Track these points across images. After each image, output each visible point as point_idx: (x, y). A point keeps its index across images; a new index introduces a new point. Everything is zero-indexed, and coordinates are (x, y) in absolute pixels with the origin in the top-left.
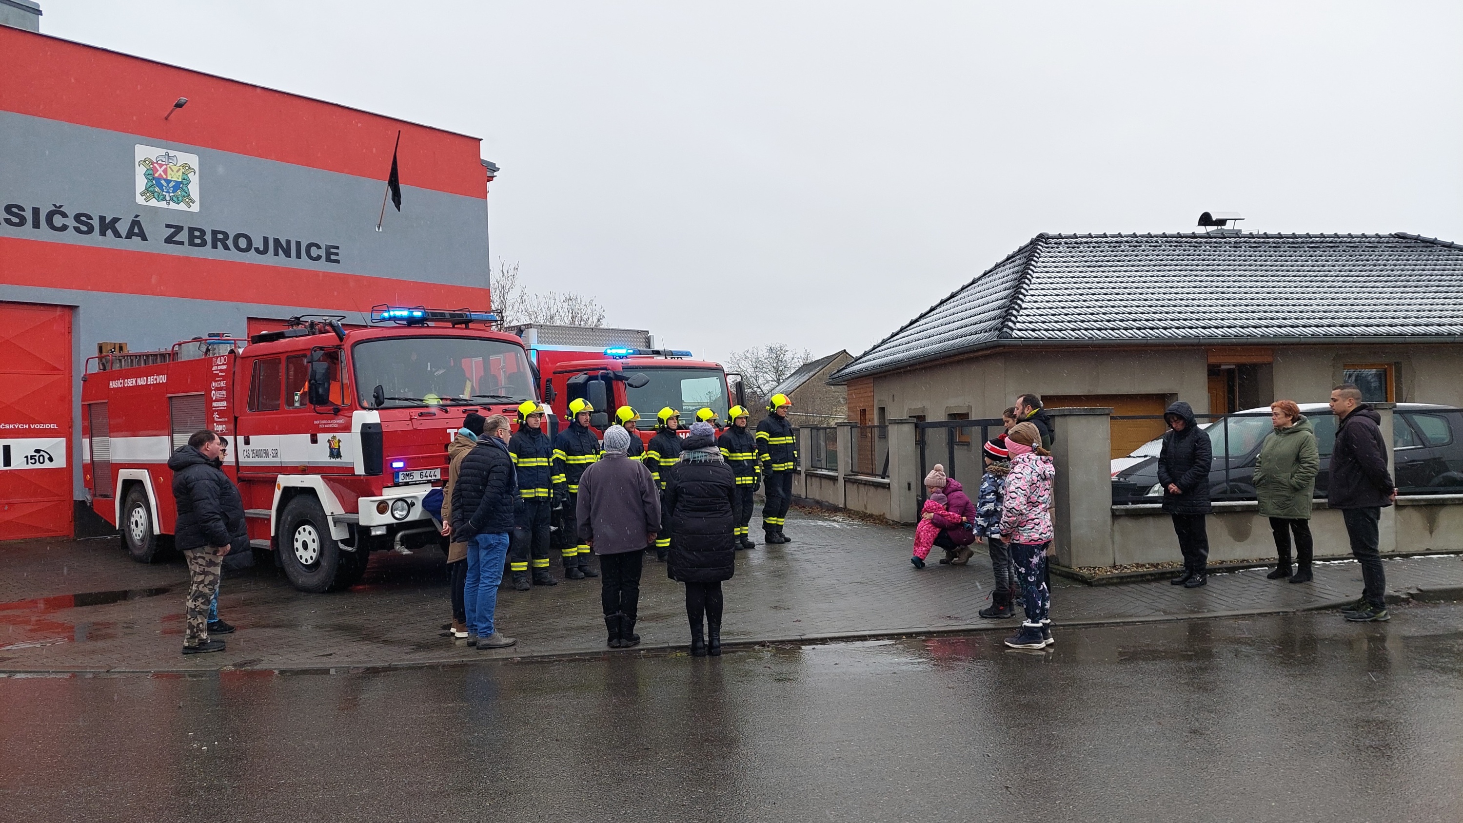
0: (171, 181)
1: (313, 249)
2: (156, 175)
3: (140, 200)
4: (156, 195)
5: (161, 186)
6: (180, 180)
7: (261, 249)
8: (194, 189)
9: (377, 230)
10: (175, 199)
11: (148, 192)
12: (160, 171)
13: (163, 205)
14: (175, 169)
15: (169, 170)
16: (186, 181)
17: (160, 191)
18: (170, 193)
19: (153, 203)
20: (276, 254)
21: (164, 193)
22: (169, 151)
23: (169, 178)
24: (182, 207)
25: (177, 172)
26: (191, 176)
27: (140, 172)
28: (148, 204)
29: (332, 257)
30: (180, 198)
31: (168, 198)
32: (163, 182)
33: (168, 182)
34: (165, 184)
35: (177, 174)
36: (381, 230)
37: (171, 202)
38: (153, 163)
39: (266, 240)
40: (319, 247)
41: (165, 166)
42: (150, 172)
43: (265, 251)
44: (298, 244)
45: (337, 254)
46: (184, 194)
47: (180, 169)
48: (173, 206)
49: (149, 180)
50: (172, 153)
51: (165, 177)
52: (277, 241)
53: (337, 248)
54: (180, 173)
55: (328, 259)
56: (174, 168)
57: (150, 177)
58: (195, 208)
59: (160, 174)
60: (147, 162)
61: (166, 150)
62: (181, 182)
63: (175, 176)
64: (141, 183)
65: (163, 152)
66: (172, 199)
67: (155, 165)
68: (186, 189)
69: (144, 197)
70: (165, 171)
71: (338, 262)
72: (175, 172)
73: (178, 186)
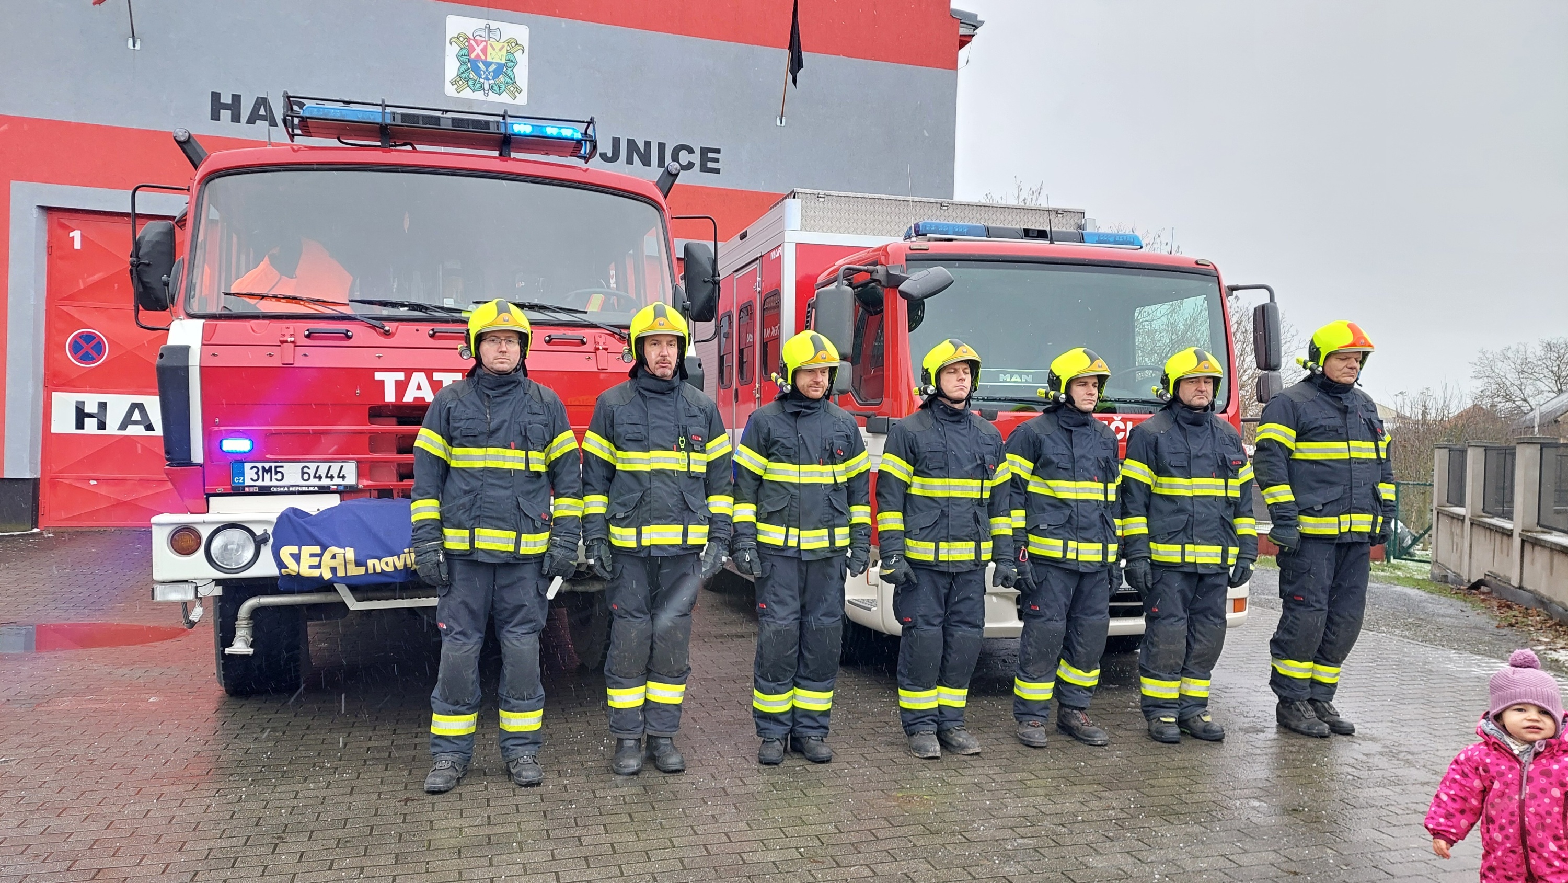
0: (491, 63)
1: (683, 155)
2: (473, 56)
3: (450, 90)
4: (471, 82)
5: (477, 70)
6: (503, 61)
7: (610, 155)
8: (521, 74)
9: (778, 123)
10: (496, 88)
11: (462, 79)
12: (478, 50)
13: (479, 96)
14: (497, 46)
15: (489, 49)
16: (511, 62)
17: (476, 77)
18: (489, 79)
19: (467, 93)
20: (630, 161)
21: (482, 80)
22: (490, 22)
23: (489, 59)
24: (505, 98)
25: (500, 50)
26: (518, 55)
27: (452, 51)
28: (460, 95)
29: (710, 165)
30: (503, 87)
31: (486, 87)
32: (481, 65)
33: (487, 64)
34: (483, 68)
35: (500, 54)
36: (784, 124)
37: (490, 93)
38: (468, 39)
39: (616, 142)
40: (691, 151)
41: (484, 44)
42: (465, 52)
43: (615, 157)
44: (662, 147)
45: (717, 160)
46: (508, 80)
47: (503, 47)
48: (493, 97)
49: (462, 63)
50: (494, 25)
51: (483, 57)
52: (631, 144)
53: (718, 151)
54: (504, 52)
55: (704, 168)
56: (495, 45)
57: (464, 59)
58: (522, 99)
59: (478, 54)
60: (461, 39)
61: (486, 22)
62: (505, 65)
63: (497, 56)
64: (452, 67)
65: (482, 23)
66: (491, 88)
67: (472, 42)
68: (511, 75)
69: (455, 86)
70: (484, 51)
71: (717, 171)
72: (497, 50)
73: (500, 69)
